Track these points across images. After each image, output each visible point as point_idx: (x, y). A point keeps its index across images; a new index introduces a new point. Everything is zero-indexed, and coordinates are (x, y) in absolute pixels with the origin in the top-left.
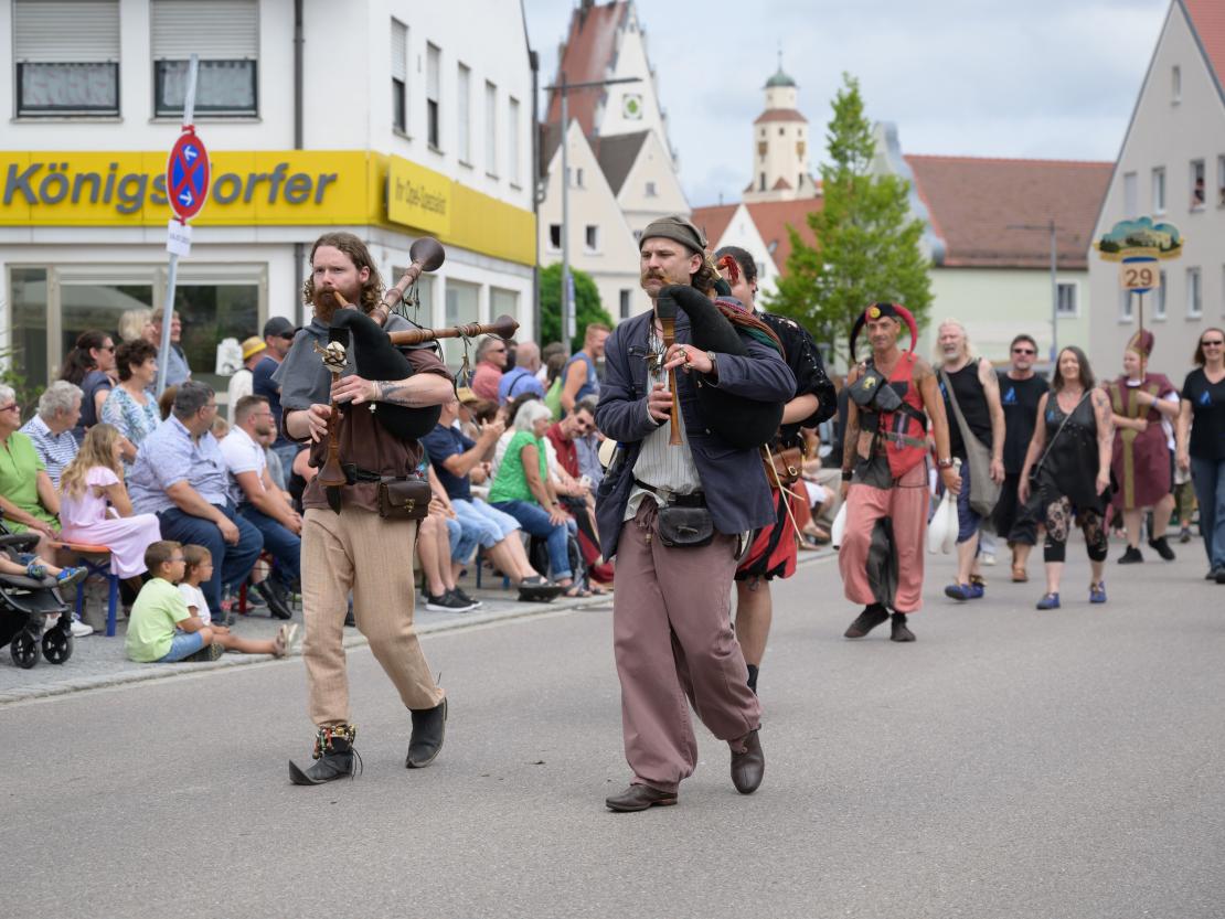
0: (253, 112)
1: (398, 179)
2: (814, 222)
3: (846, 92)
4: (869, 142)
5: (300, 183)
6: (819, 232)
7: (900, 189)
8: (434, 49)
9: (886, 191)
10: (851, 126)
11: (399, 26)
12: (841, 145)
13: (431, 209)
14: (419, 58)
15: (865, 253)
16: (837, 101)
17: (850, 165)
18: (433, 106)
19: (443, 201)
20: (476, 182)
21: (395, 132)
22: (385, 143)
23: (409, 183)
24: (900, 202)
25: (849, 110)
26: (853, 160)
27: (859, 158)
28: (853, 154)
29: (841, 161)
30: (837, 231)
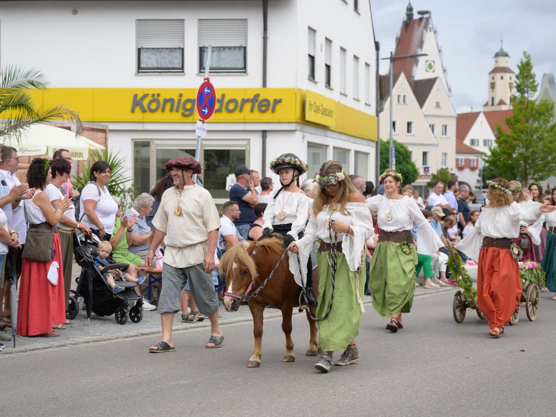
0: (244, 71)
1: (310, 101)
2: (508, 122)
3: (525, 60)
4: (535, 84)
5: (265, 103)
6: (512, 127)
7: (549, 107)
8: (328, 41)
9: (544, 107)
10: (527, 76)
11: (312, 30)
12: (521, 85)
13: (326, 115)
14: (321, 45)
15: (532, 136)
16: (520, 65)
17: (526, 95)
18: (328, 67)
19: (332, 111)
20: (348, 102)
21: (309, 79)
22: (304, 84)
23: (315, 103)
24: (550, 112)
25: (525, 69)
26: (527, 93)
27: (530, 92)
28: (527, 90)
29: (521, 93)
30: (519, 126)
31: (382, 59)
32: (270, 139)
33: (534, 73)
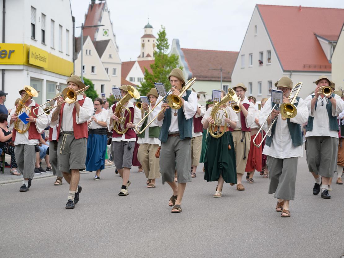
1: (32, 52)
2: (152, 67)
3: (162, 30)
4: (168, 44)
5: (4, 52)
6: (154, 70)
7: (176, 58)
8: (44, 15)
9: (173, 58)
10: (163, 40)
11: (33, 8)
12: (160, 45)
13: (42, 61)
14: (39, 18)
15: (166, 76)
16: (159, 33)
17: (162, 51)
18: (43, 31)
19: (46, 59)
20: (56, 53)
21: (31, 39)
22: (29, 42)
23: (35, 53)
24: (176, 61)
25: (162, 35)
26: (163, 50)
27: (165, 49)
28: (163, 48)
29: (160, 50)
30: (158, 69)
31: (77, 27)
32: (7, 75)
33: (167, 38)
